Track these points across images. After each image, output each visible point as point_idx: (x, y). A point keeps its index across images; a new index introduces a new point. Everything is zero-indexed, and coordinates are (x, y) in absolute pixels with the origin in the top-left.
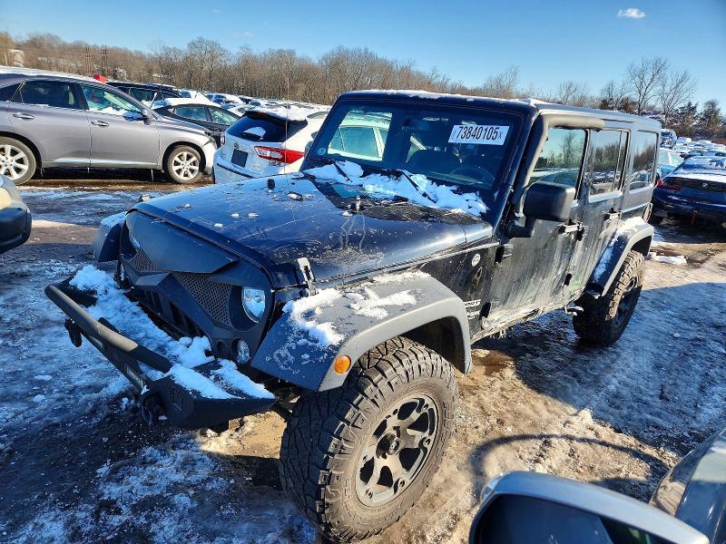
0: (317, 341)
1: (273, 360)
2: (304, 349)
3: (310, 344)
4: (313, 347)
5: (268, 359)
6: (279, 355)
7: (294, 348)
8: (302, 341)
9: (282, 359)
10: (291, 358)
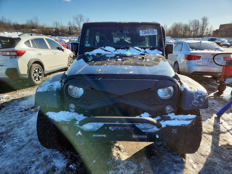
0: (201, 94)
1: (192, 105)
2: (200, 98)
3: (201, 95)
4: (202, 96)
5: (190, 105)
6: (194, 103)
7: (197, 98)
8: (198, 96)
9: (195, 103)
10: (198, 102)
